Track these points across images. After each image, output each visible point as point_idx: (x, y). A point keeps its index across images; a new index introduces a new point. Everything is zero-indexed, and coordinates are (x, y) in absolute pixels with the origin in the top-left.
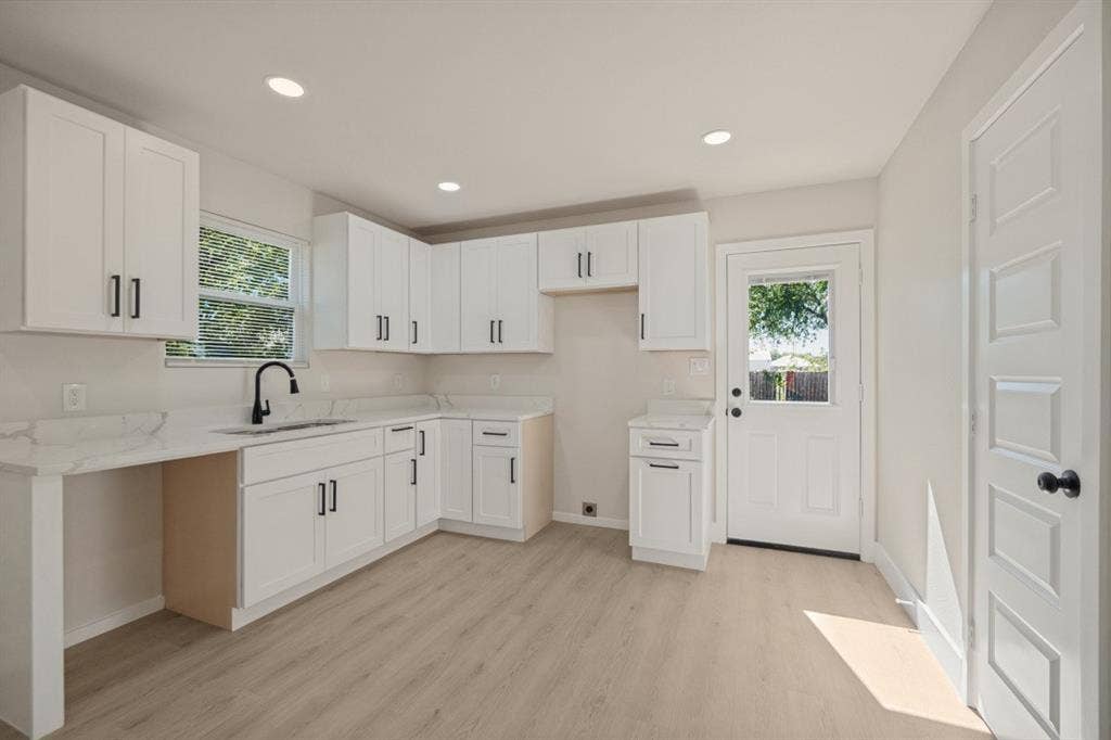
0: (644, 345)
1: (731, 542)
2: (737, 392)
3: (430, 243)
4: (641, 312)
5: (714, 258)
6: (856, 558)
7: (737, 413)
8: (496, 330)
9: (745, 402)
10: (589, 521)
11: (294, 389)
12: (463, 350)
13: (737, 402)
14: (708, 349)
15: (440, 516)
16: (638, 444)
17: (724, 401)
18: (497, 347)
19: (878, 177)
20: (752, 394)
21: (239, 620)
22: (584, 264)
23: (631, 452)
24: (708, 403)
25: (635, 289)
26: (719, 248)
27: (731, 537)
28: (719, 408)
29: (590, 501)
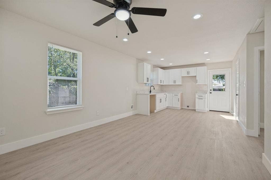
0: (197, 84)
1: (210, 111)
2: (211, 90)
3: (164, 70)
4: (197, 79)
5: (207, 71)
6: (229, 112)
7: (211, 93)
8: (175, 82)
9: (212, 91)
10: (188, 108)
11: (154, 89)
12: (170, 84)
13: (211, 91)
14: (206, 84)
15: (167, 106)
16: (197, 96)
17: (209, 91)
18: (175, 84)
19: (232, 61)
20: (213, 90)
21: (155, 111)
22: (188, 73)
23: (196, 97)
24: (206, 92)
25: (196, 76)
26: (208, 70)
27: (210, 110)
28: (208, 92)
29: (188, 105)
